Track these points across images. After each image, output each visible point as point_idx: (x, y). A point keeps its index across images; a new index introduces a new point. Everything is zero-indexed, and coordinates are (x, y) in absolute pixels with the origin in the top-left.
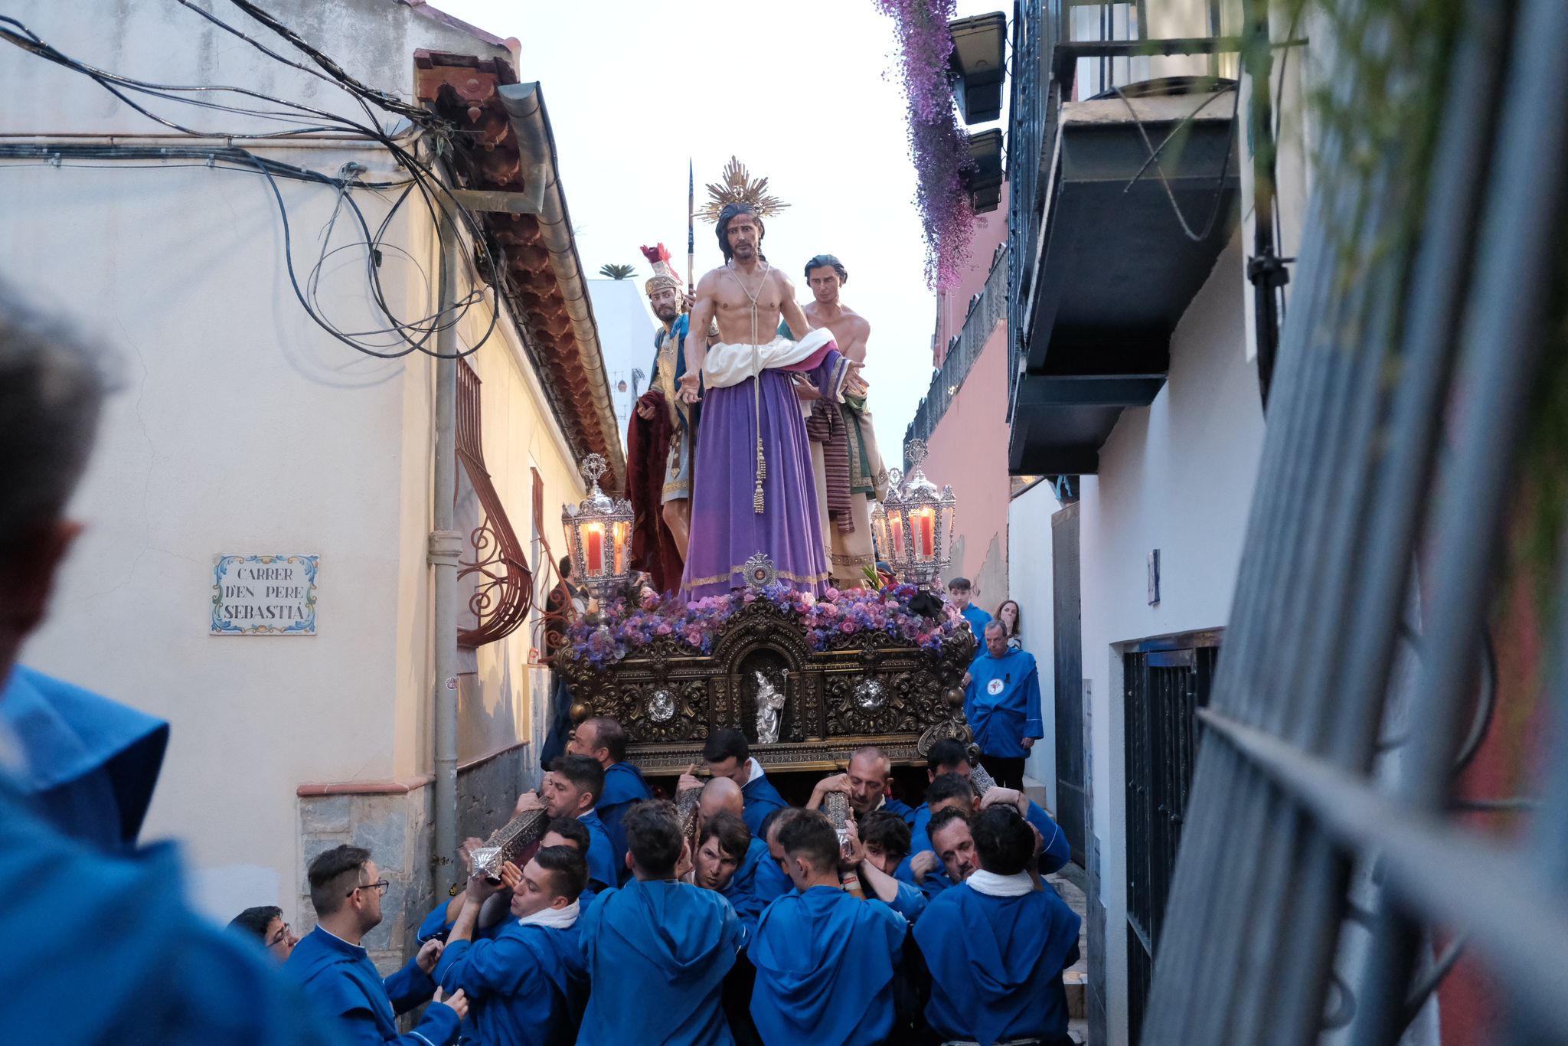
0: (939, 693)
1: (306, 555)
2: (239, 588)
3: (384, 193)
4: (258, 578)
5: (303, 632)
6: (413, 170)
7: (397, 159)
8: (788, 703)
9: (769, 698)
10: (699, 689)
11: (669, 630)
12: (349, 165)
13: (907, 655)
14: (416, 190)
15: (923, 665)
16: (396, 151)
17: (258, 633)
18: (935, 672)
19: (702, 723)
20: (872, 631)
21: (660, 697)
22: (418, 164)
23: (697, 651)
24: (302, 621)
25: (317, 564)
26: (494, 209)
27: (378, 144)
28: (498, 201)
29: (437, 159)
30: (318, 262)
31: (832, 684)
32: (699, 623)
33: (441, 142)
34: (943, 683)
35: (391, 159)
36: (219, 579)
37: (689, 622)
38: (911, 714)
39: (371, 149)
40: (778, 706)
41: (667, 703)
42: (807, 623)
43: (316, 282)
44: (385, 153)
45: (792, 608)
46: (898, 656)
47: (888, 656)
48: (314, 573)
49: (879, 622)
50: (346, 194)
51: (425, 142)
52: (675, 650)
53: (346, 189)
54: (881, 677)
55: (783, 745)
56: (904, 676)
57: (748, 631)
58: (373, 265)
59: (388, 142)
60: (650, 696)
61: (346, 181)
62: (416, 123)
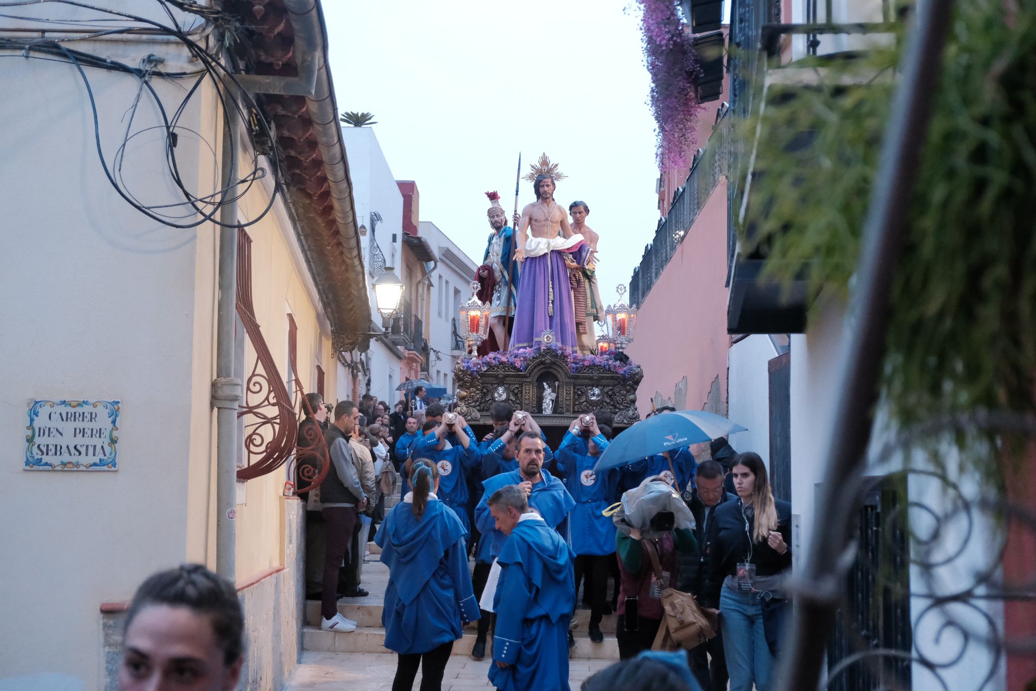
0: (625, 396)
1: (109, 401)
2: (49, 429)
3: (179, 81)
4: (67, 420)
5: (105, 468)
6: (205, 62)
7: (191, 52)
8: (557, 397)
9: (549, 395)
10: (518, 388)
11: (506, 360)
12: (150, 56)
13: (612, 378)
14: (207, 78)
15: (619, 383)
16: (191, 45)
17: (66, 469)
18: (624, 386)
19: (518, 403)
20: (597, 366)
21: (501, 390)
22: (208, 55)
23: (519, 370)
24: (106, 458)
25: (119, 408)
26: (271, 92)
27: (173, 38)
28: (274, 85)
29: (224, 50)
30: (123, 143)
31: (578, 389)
32: (520, 358)
33: (227, 34)
34: (628, 391)
35: (186, 51)
36: (32, 420)
37: (515, 357)
38: (612, 405)
39: (168, 43)
40: (553, 399)
41: (504, 393)
42: (569, 360)
43: (121, 160)
44: (180, 47)
45: (562, 353)
46: (607, 378)
47: (603, 378)
48: (117, 416)
49: (601, 362)
50: (146, 83)
51: (214, 36)
52: (509, 369)
53: (147, 78)
54: (600, 387)
55: (555, 415)
56: (610, 388)
57: (542, 363)
58: (170, 145)
59: (182, 37)
60: (496, 389)
61: (147, 71)
62: (208, 20)
